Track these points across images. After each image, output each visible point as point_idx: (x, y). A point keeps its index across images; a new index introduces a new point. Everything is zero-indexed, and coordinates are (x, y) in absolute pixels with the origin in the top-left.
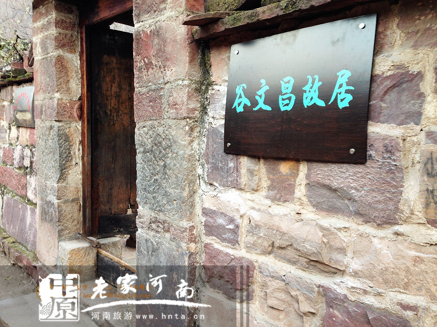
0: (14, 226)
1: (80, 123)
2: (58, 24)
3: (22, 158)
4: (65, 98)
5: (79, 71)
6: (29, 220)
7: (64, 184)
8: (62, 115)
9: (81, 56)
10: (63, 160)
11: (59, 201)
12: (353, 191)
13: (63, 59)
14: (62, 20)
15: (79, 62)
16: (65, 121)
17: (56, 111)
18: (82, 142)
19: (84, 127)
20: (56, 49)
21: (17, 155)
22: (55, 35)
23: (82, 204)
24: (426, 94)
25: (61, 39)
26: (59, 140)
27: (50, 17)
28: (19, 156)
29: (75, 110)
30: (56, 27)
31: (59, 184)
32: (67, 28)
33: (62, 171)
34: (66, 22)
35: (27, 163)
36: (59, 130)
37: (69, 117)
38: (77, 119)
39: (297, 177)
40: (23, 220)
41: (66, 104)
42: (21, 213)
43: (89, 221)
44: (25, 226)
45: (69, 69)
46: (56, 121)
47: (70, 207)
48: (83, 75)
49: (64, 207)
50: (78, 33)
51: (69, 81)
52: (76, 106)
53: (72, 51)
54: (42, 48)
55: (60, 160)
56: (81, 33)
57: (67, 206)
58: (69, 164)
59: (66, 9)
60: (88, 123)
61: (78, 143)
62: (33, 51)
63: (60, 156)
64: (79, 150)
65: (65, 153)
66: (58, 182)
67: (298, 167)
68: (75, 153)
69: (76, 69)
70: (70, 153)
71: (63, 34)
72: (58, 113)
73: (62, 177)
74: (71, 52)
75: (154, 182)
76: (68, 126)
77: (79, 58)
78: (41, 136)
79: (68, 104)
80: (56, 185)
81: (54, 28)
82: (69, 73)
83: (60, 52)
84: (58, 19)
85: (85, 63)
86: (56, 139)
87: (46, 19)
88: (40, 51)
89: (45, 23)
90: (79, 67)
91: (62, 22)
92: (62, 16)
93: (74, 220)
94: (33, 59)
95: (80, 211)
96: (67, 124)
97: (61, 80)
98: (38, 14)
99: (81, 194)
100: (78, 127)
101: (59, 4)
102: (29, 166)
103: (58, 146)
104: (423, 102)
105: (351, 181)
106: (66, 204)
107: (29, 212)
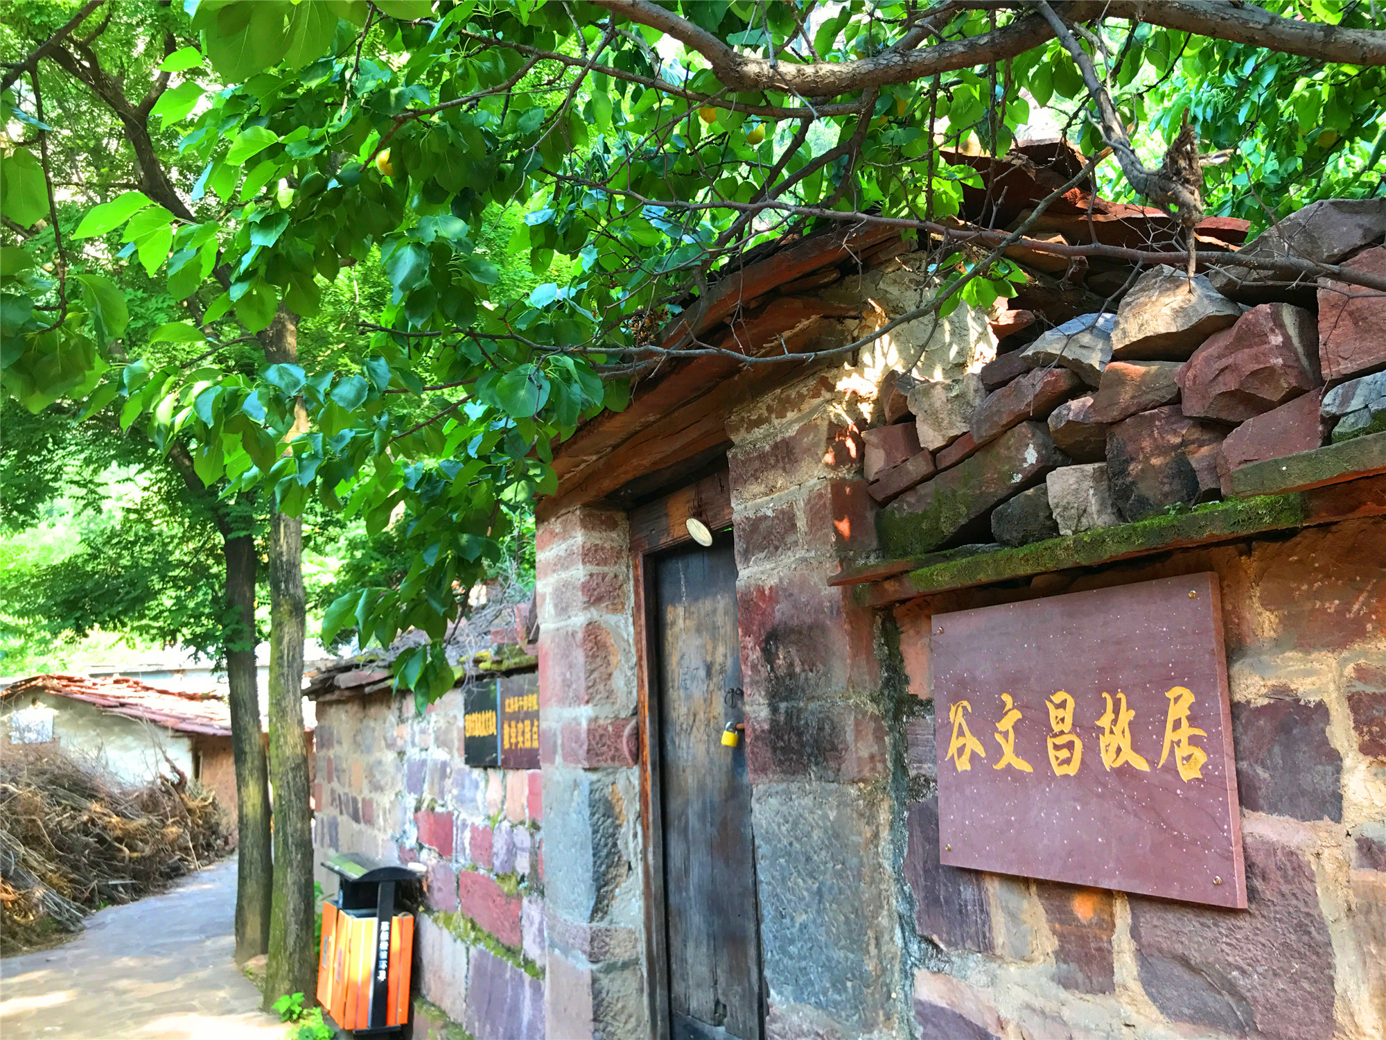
0: (493, 1025)
1: (636, 770)
2: (589, 554)
3: (512, 850)
4: (602, 715)
5: (633, 650)
6: (527, 1013)
7: (603, 925)
8: (597, 755)
9: (635, 617)
10: (601, 864)
11: (595, 967)
12: (1235, 973)
13: (599, 627)
14: (596, 545)
15: (631, 629)
16: (605, 769)
17: (585, 747)
18: (641, 816)
19: (646, 780)
20: (585, 608)
21: (499, 845)
22: (583, 580)
23: (645, 975)
24: (1342, 752)
25: (594, 585)
26: (593, 814)
27: (571, 541)
28: (505, 848)
29: (625, 741)
30: (584, 563)
31: (594, 924)
32: (605, 562)
33: (598, 889)
34: (603, 549)
35: (523, 865)
36: (591, 792)
37: (613, 759)
38: (630, 761)
39: (1112, 931)
40: (515, 1010)
41: (606, 729)
42: (510, 993)
43: (662, 1020)
44: (519, 1028)
45: (611, 649)
46: (585, 770)
47: (619, 982)
48: (640, 658)
49: (605, 981)
50: (628, 567)
51: (610, 675)
52: (627, 731)
53: (617, 608)
54: (556, 606)
55: (595, 862)
56: (636, 567)
57: (612, 980)
58: (613, 872)
59: (602, 523)
60: (653, 769)
61: (632, 817)
62: (538, 610)
63: (594, 855)
64: (635, 836)
65: (606, 845)
66: (592, 919)
67: (1111, 906)
68: (626, 843)
69: (624, 645)
70: (615, 845)
71: (598, 575)
72: (589, 751)
73: (600, 908)
74: (615, 611)
75: (801, 930)
76: (611, 779)
77: (631, 620)
78: (555, 805)
79: (610, 729)
80: (585, 924)
81: (581, 566)
82: (611, 658)
83: (594, 614)
84: (588, 545)
85: (644, 633)
86: (587, 812)
87: (564, 546)
88: (552, 611)
89: (562, 553)
90: (631, 641)
91: (596, 551)
92: (597, 538)
93: (630, 1016)
94: (538, 628)
95: (642, 990)
96: (608, 774)
97: (595, 675)
98: (548, 535)
99: (642, 947)
100: (632, 779)
101: (590, 515)
102: (527, 872)
103: (590, 830)
104: (1339, 770)
105: (1227, 949)
106: (611, 976)
107: (528, 992)
